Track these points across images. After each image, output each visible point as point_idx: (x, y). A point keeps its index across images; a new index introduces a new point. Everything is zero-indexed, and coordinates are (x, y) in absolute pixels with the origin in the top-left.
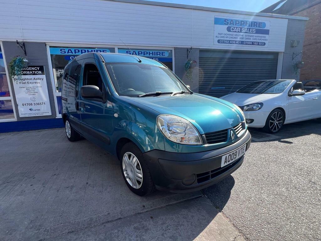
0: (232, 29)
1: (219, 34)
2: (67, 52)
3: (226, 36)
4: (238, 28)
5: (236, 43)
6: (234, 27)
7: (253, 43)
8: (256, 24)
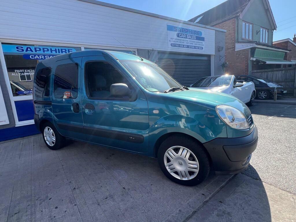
0: (180, 35)
1: (171, 38)
2: (25, 50)
3: (177, 41)
4: (184, 35)
5: (179, 46)
6: (182, 34)
7: (195, 47)
8: (195, 32)
